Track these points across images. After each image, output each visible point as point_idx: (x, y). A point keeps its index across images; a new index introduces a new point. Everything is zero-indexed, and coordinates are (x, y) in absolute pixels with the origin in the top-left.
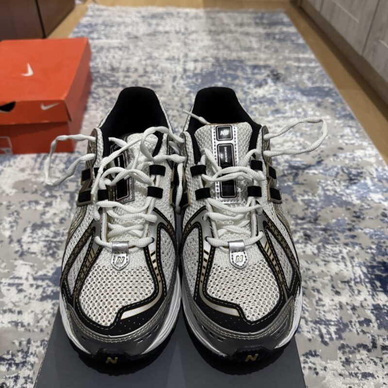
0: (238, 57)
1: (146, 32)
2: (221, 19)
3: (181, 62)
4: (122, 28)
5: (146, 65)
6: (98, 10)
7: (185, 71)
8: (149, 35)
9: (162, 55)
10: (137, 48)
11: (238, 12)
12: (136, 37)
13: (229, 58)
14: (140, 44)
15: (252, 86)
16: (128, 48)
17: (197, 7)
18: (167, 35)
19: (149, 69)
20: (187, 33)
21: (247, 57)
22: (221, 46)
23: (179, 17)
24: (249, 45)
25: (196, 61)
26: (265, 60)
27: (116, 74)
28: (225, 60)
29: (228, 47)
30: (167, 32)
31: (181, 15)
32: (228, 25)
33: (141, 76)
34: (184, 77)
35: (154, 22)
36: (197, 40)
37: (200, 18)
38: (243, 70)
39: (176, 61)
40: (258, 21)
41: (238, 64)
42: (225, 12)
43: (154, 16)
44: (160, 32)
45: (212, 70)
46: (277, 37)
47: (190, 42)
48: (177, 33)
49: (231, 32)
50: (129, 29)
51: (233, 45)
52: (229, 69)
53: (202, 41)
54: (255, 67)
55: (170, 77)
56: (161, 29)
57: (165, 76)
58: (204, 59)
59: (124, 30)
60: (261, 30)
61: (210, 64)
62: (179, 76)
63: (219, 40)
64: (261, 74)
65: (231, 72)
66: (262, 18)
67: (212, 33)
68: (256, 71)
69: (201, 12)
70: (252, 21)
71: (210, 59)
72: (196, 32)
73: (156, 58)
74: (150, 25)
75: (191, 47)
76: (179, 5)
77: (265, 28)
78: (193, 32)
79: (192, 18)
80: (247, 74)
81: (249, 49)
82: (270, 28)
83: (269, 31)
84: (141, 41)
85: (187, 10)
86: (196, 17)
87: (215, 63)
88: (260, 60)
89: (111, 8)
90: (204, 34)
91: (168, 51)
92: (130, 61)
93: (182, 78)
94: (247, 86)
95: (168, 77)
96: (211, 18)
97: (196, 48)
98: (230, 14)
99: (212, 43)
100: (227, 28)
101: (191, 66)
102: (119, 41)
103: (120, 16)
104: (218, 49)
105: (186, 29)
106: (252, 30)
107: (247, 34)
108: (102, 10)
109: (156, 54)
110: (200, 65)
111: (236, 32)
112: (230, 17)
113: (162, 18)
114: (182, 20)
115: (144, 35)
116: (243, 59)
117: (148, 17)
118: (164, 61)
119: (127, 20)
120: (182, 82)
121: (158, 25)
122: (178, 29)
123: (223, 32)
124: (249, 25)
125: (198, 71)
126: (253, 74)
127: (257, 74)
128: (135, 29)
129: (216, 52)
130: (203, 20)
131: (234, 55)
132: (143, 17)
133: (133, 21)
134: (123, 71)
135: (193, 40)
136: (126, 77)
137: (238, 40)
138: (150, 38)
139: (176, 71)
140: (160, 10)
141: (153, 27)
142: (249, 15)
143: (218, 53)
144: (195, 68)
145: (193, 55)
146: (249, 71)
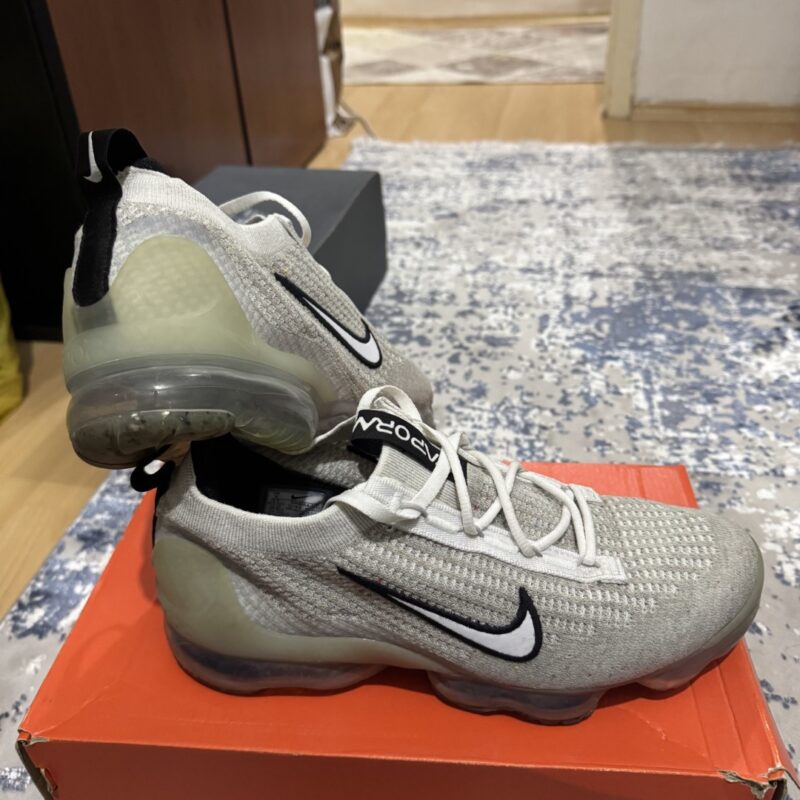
0: (701, 266)
1: (476, 203)
2: (649, 169)
3: (559, 279)
4: (424, 191)
5: (475, 285)
6: (374, 149)
7: (569, 300)
8: (481, 209)
9: (513, 259)
10: (456, 242)
11: (688, 150)
12: (454, 215)
13: (677, 267)
14: (463, 230)
15: (744, 346)
16: (434, 241)
17: (592, 141)
18: (523, 209)
19: (483, 296)
20: (569, 203)
21: (723, 267)
22: (654, 237)
23: (552, 164)
24: (724, 233)
25: (594, 275)
26: (771, 276)
27: (406, 309)
28: (669, 275)
29: (670, 239)
30: (522, 202)
31: (554, 159)
32: (666, 181)
33: (463, 314)
34: (567, 316)
35: (494, 176)
36: (594, 222)
37: (599, 165)
38: (716, 300)
39: (546, 275)
40: (738, 171)
41: (702, 284)
42: (658, 151)
43: (494, 164)
44: (508, 202)
45: (637, 299)
46: (793, 212)
47: (579, 224)
48: (547, 202)
49: (675, 200)
50: (438, 196)
51: (683, 233)
52: (679, 297)
53: (607, 222)
54: (747, 293)
55: (533, 316)
56: (509, 193)
57: (521, 314)
58: (614, 271)
59: (427, 197)
60: (749, 195)
61: (630, 282)
62: (554, 314)
63: (650, 221)
64: (766, 314)
65: (687, 306)
66: (747, 165)
67: (630, 203)
68: (751, 305)
69: (601, 151)
70: (725, 173)
71: (630, 270)
72: (591, 200)
73: (499, 268)
74: (484, 184)
75: (580, 240)
76: (549, 138)
77: (758, 190)
78: (584, 201)
79: (580, 167)
80: (727, 312)
81: (726, 244)
82: (770, 189)
83: (771, 197)
84: (465, 224)
85: (569, 147)
86: (591, 164)
87: (641, 281)
88: (758, 273)
89: (400, 146)
90: (610, 204)
91: (526, 249)
92: (438, 275)
93: (562, 320)
94: (733, 348)
95: (527, 320)
96: (623, 165)
97: (594, 242)
98: (669, 155)
99: (631, 229)
100: (665, 191)
101: (582, 287)
102: (415, 224)
103: (419, 165)
104: (648, 243)
105: (568, 193)
106: (726, 194)
107: (716, 205)
108: (382, 151)
109: (498, 259)
110: (605, 286)
111: (689, 199)
112: (668, 161)
113: (512, 167)
114: (558, 171)
115: (471, 209)
116: (713, 269)
117: (480, 166)
118: (517, 273)
119: (436, 173)
120: (563, 332)
121: (502, 183)
122: (549, 195)
123: (656, 199)
124: (718, 181)
125: (600, 302)
126: (746, 312)
127: (754, 311)
128: (451, 193)
129: (642, 251)
130: (608, 171)
131: (689, 262)
132: (470, 165)
133: (447, 176)
134: (421, 300)
135: (585, 221)
136: (428, 315)
137: (695, 221)
138: (484, 215)
139: (546, 302)
140: (508, 148)
141: (493, 188)
142: (715, 157)
143: (647, 254)
144: (594, 296)
145: (585, 259)
146: (733, 304)
